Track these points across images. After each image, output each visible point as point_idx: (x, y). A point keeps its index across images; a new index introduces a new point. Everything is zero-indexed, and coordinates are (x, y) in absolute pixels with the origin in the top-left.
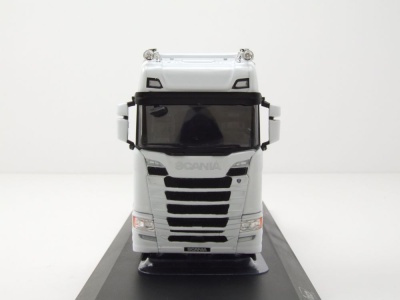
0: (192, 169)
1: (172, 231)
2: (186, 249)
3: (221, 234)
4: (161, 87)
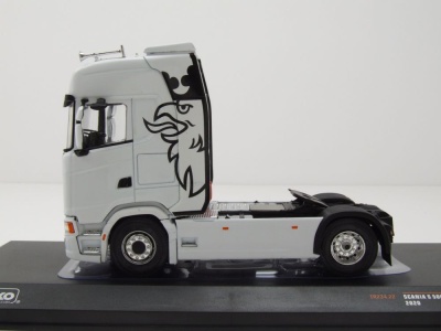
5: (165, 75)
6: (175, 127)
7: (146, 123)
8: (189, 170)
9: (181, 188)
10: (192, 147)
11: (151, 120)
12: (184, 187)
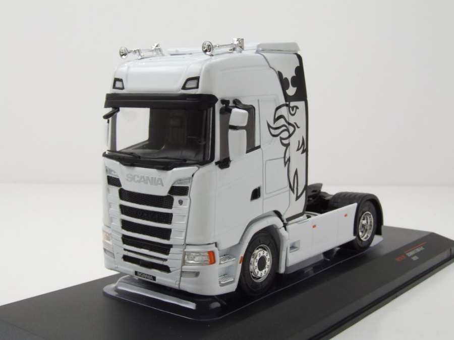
0: (139, 181)
1: (125, 250)
2: (136, 273)
3: (165, 263)
4: (123, 88)
5: (280, 75)
6: (288, 130)
7: (269, 126)
8: (296, 173)
9: (291, 192)
10: (298, 150)
11: (272, 124)
12: (293, 190)
